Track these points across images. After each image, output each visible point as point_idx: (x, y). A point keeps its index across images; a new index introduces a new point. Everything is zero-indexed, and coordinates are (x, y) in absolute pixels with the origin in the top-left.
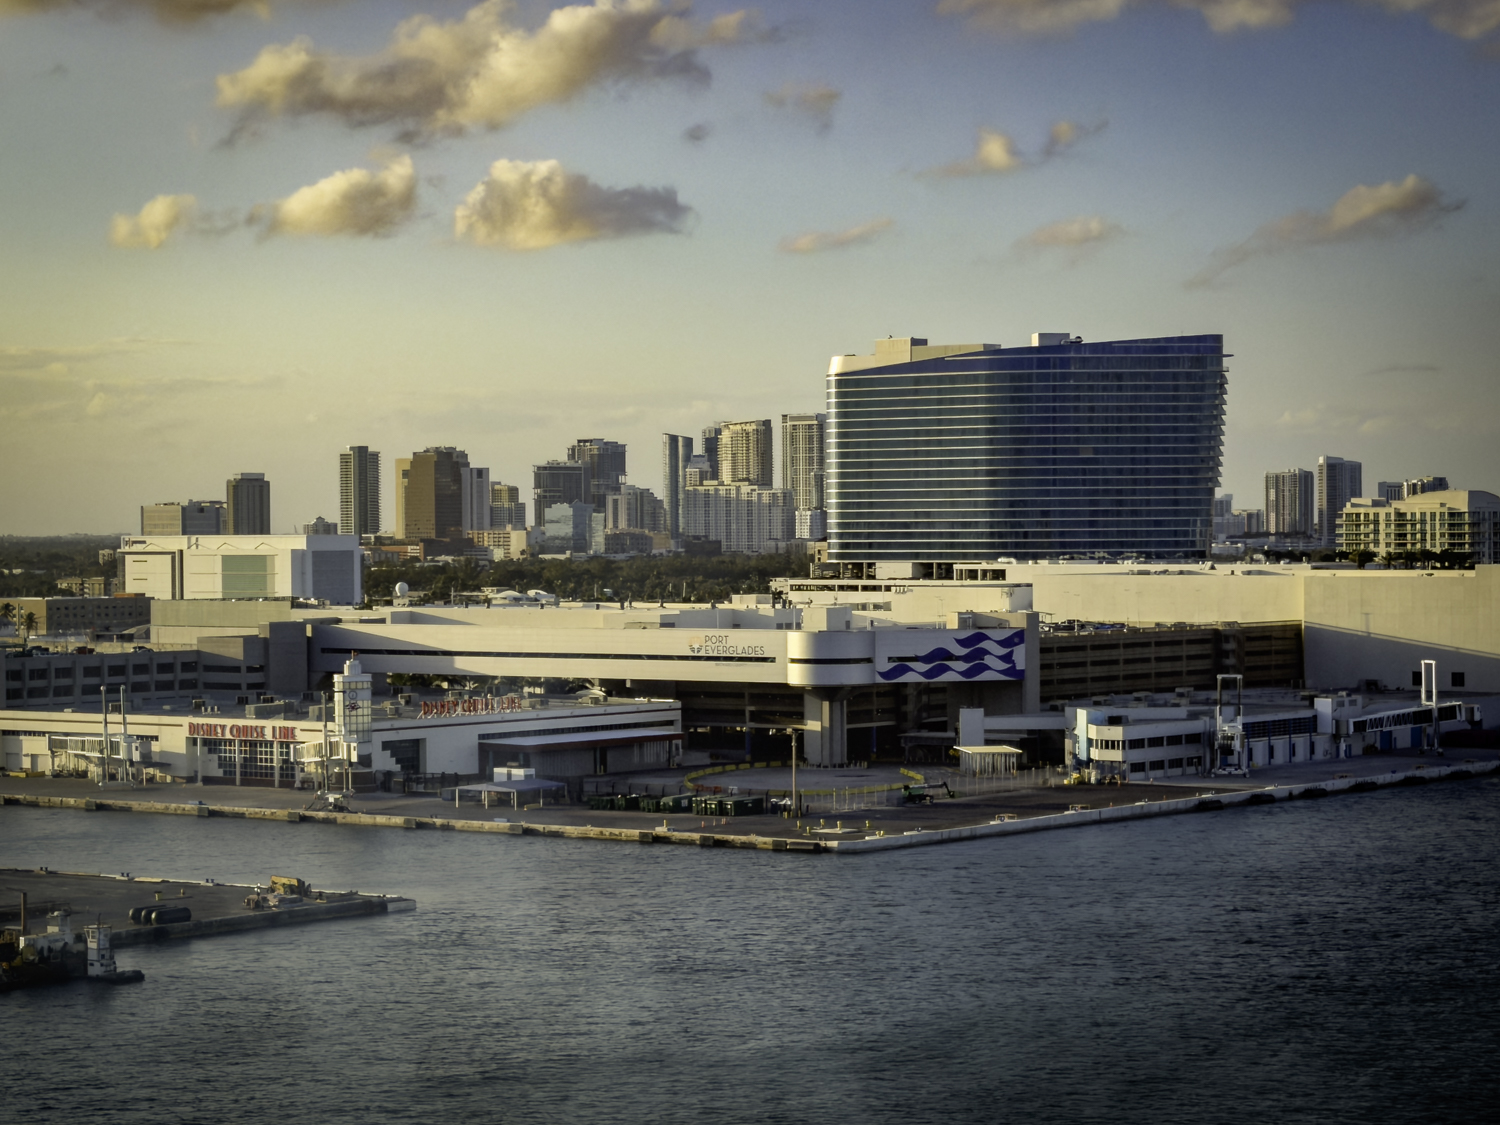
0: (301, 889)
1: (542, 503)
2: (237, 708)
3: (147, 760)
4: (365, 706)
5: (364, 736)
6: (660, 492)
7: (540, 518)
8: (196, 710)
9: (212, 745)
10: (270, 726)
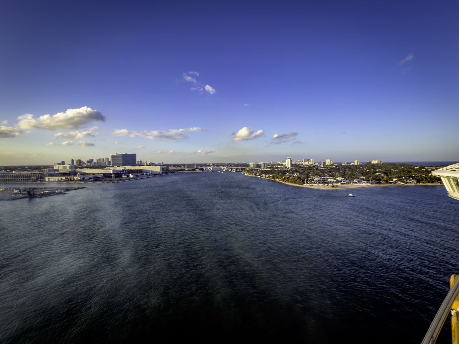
0: (78, 187)
1: (87, 163)
2: (69, 176)
3: (62, 180)
4: (80, 176)
5: (80, 177)
6: (96, 162)
7: (87, 164)
8: (66, 176)
9: (67, 178)
10: (72, 177)
